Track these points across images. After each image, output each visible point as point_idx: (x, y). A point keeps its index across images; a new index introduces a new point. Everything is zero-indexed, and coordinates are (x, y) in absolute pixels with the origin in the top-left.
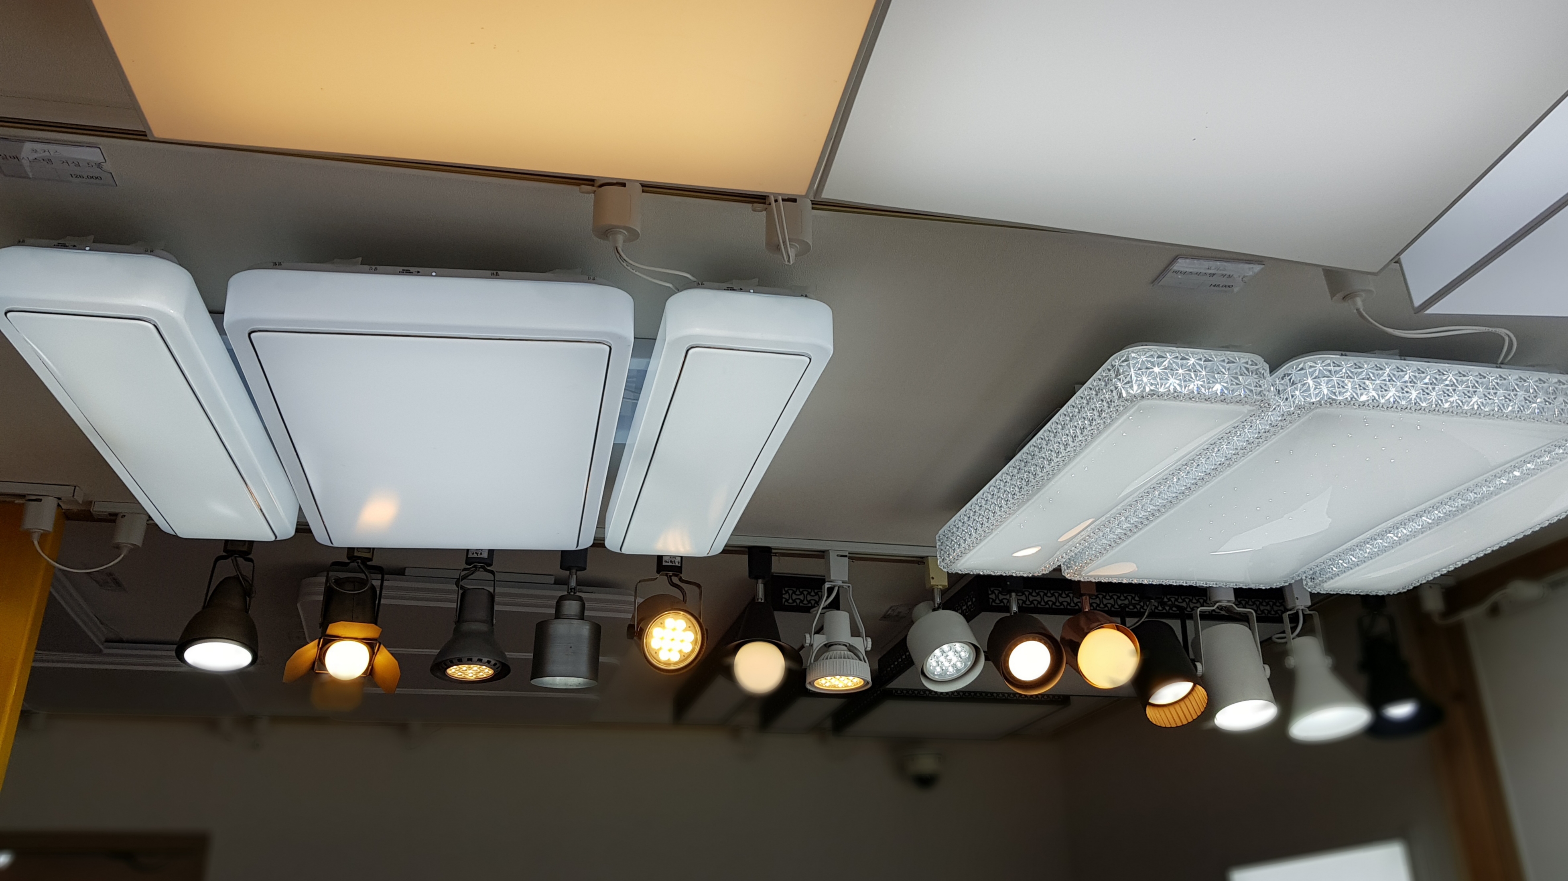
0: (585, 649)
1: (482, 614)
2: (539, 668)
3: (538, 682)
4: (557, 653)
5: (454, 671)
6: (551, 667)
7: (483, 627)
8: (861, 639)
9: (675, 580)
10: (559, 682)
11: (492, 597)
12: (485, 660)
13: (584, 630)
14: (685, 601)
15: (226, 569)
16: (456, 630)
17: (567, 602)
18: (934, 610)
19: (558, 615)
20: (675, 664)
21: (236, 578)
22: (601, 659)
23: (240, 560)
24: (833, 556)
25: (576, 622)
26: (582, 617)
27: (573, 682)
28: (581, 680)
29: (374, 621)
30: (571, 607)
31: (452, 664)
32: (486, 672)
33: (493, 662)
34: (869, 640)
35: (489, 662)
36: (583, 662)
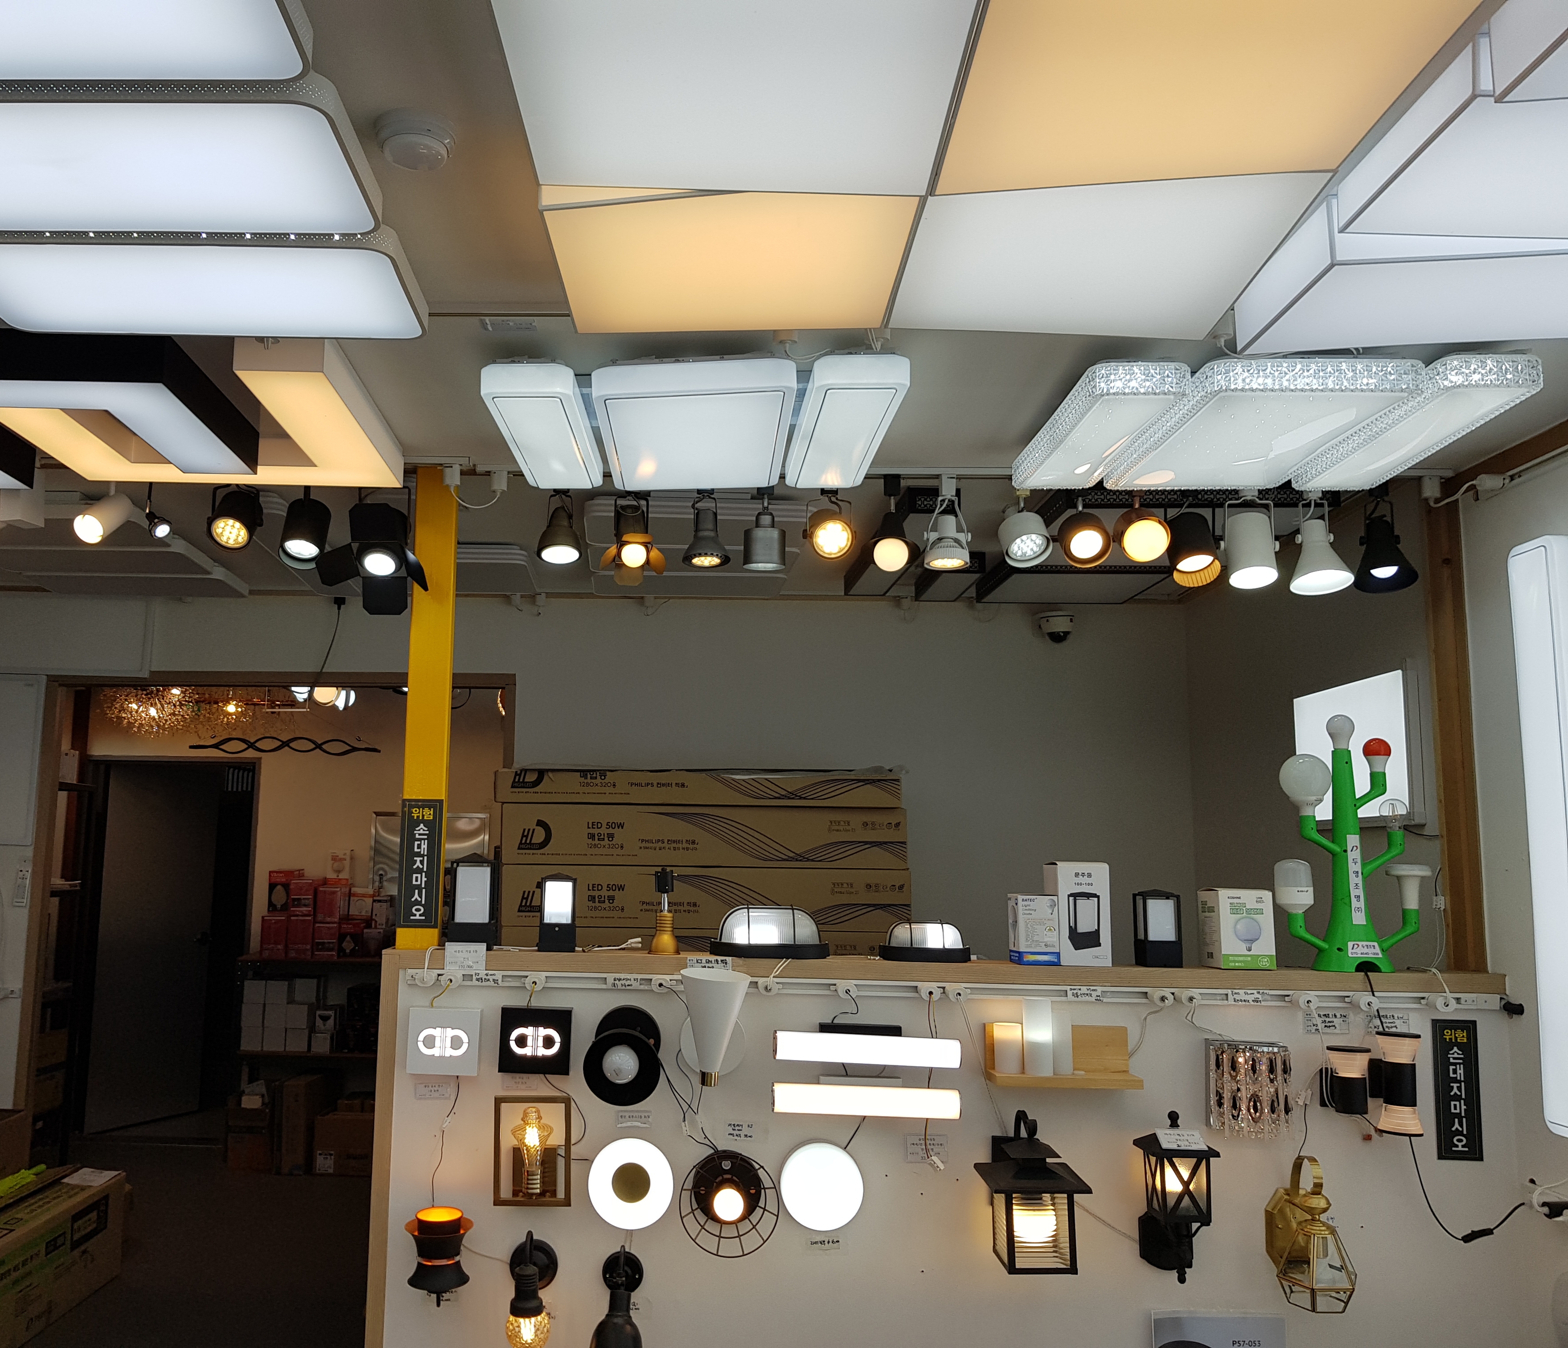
0: (776, 546)
1: (710, 526)
2: (747, 558)
3: (746, 567)
4: (758, 549)
5: (696, 561)
6: (755, 558)
7: (712, 534)
8: (963, 534)
9: (833, 499)
10: (761, 566)
11: (715, 514)
12: (715, 554)
13: (775, 534)
14: (840, 513)
15: (556, 502)
16: (695, 536)
17: (762, 517)
18: (1019, 512)
19: (758, 525)
20: (835, 554)
21: (563, 508)
22: (787, 549)
23: (563, 496)
24: (944, 478)
25: (769, 529)
26: (773, 525)
27: (770, 566)
28: (775, 565)
29: (646, 531)
30: (766, 519)
31: (695, 556)
32: (715, 561)
33: (720, 555)
34: (970, 534)
35: (717, 555)
36: (775, 554)
